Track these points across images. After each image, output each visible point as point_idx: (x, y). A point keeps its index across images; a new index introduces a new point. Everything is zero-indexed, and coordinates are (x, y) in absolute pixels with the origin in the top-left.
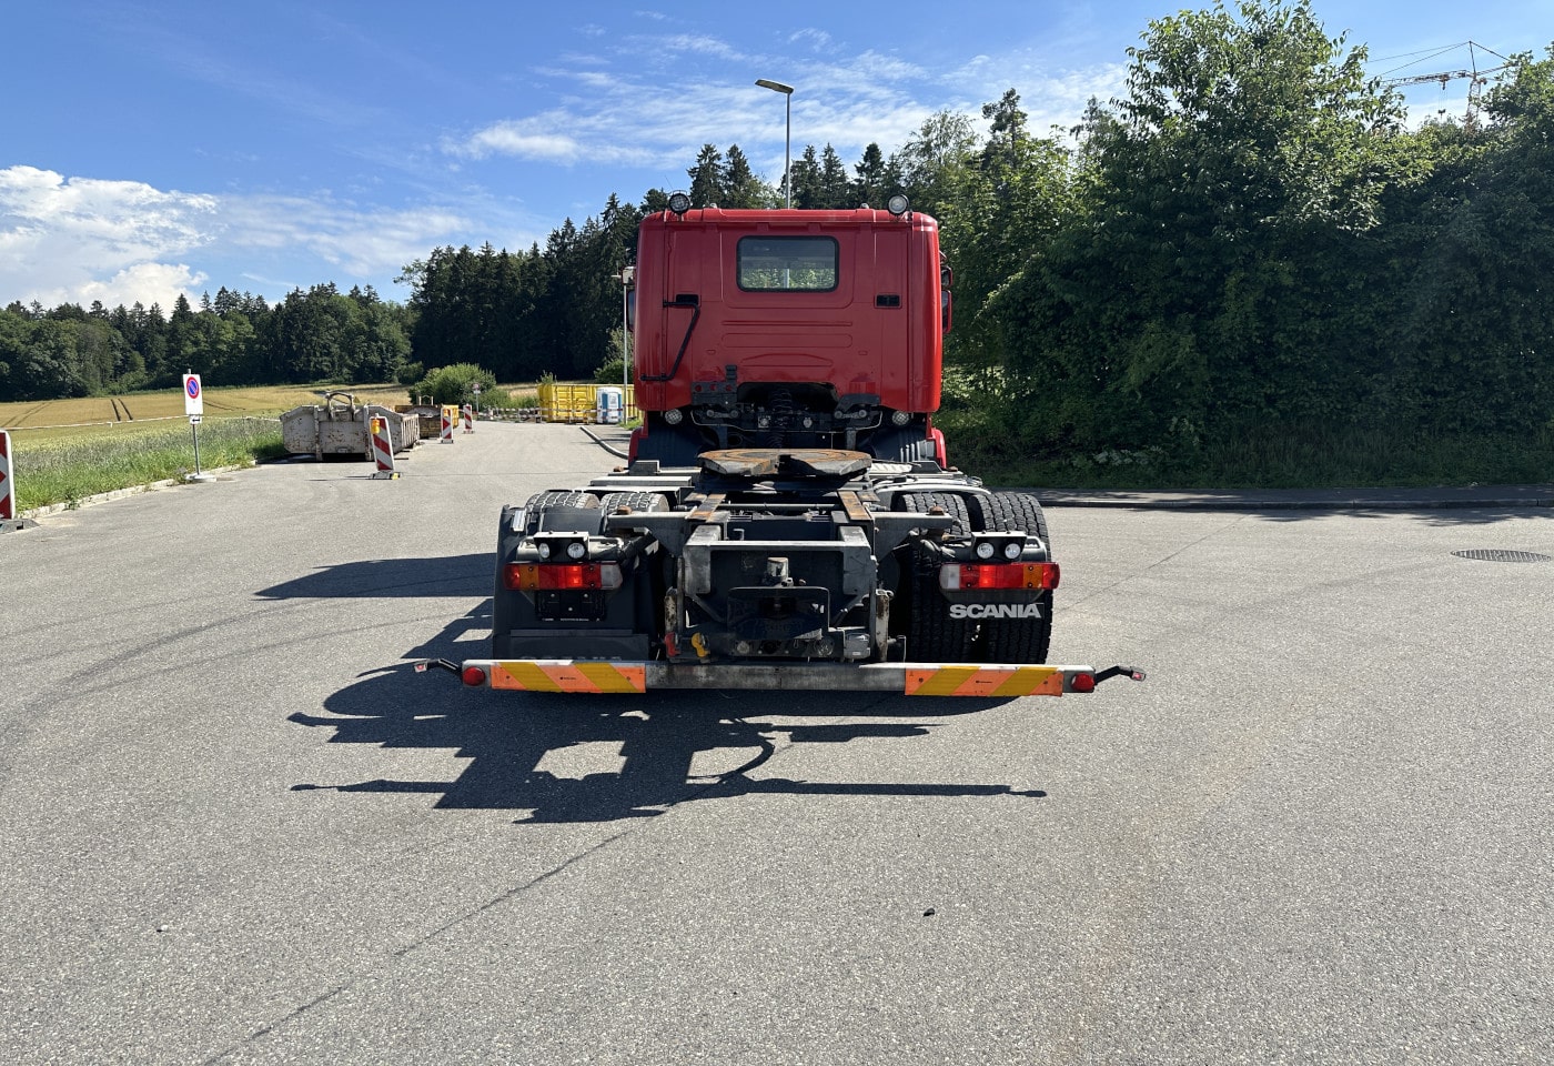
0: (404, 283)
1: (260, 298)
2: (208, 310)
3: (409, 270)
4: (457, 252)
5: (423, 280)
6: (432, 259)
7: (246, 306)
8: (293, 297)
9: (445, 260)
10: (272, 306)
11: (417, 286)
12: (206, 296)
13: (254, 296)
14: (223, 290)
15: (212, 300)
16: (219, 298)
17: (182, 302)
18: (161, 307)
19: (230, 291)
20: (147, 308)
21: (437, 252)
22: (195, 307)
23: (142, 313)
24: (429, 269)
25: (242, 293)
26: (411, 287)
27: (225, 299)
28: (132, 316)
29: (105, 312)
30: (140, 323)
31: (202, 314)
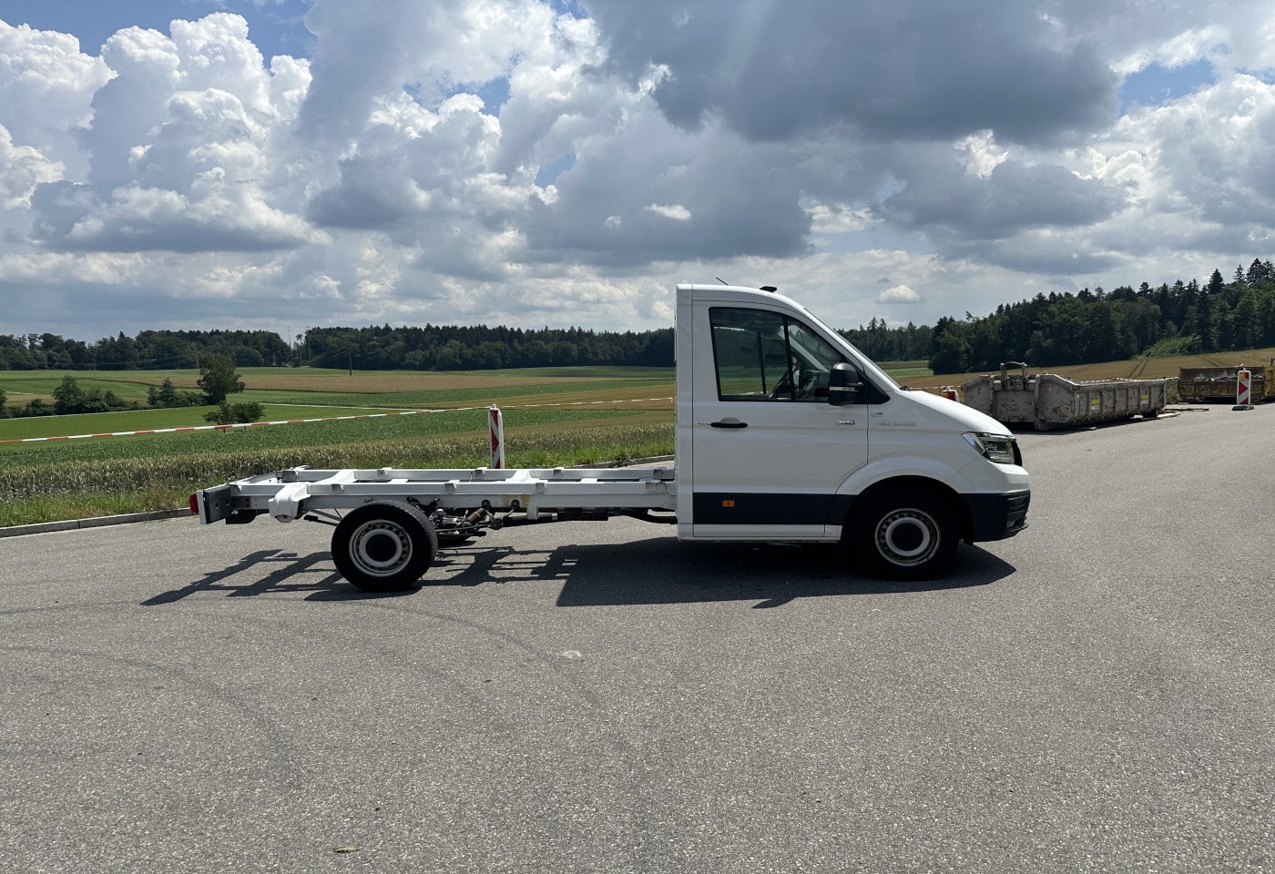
2: (1241, 281)
12: (1240, 269)
14: (1257, 262)
15: (1245, 272)
16: (1252, 269)
17: (1217, 276)
18: (1198, 281)
19: (1263, 261)
20: (1186, 284)
22: (1228, 279)
23: (1182, 289)
27: (1259, 270)
28: (1173, 293)
29: (1151, 291)
30: (1179, 298)
31: (1234, 284)
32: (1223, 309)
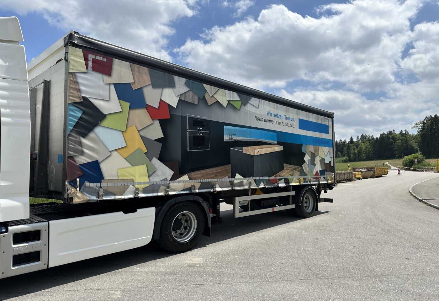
0: (415, 128)
1: (372, 136)
2: (359, 140)
3: (417, 124)
4: (433, 117)
5: (421, 127)
6: (425, 120)
7: (369, 138)
8: (382, 135)
9: (429, 120)
10: (375, 138)
11: (419, 128)
12: (358, 137)
13: (371, 136)
14: (363, 134)
15: (360, 138)
16: (361, 137)
17: (352, 139)
18: (346, 140)
19: (364, 135)
20: (343, 141)
21: (427, 117)
22: (355, 140)
23: (342, 142)
24: (424, 123)
25: (367, 135)
26: (417, 129)
27: (363, 137)
28: (339, 143)
30: (341, 145)
31: (357, 141)
32: (354, 149)
